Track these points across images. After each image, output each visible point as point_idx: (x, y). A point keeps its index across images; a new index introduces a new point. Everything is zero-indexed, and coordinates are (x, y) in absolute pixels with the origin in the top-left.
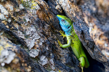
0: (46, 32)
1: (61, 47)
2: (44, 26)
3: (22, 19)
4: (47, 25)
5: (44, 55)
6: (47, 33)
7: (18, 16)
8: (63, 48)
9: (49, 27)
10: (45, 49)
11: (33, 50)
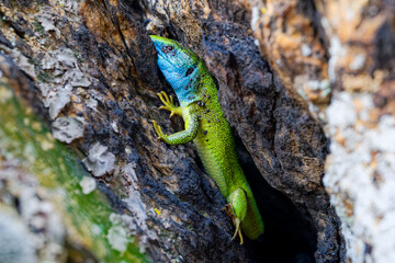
0: (111, 81)
1: (162, 140)
2: (104, 60)
3: (30, 21)
4: (115, 58)
5: (104, 144)
6: (113, 84)
7: (15, 11)
8: (168, 146)
9: (121, 65)
10: (108, 125)
11: (64, 119)
